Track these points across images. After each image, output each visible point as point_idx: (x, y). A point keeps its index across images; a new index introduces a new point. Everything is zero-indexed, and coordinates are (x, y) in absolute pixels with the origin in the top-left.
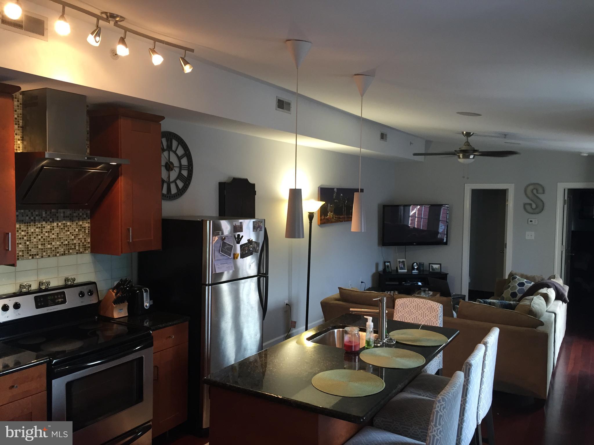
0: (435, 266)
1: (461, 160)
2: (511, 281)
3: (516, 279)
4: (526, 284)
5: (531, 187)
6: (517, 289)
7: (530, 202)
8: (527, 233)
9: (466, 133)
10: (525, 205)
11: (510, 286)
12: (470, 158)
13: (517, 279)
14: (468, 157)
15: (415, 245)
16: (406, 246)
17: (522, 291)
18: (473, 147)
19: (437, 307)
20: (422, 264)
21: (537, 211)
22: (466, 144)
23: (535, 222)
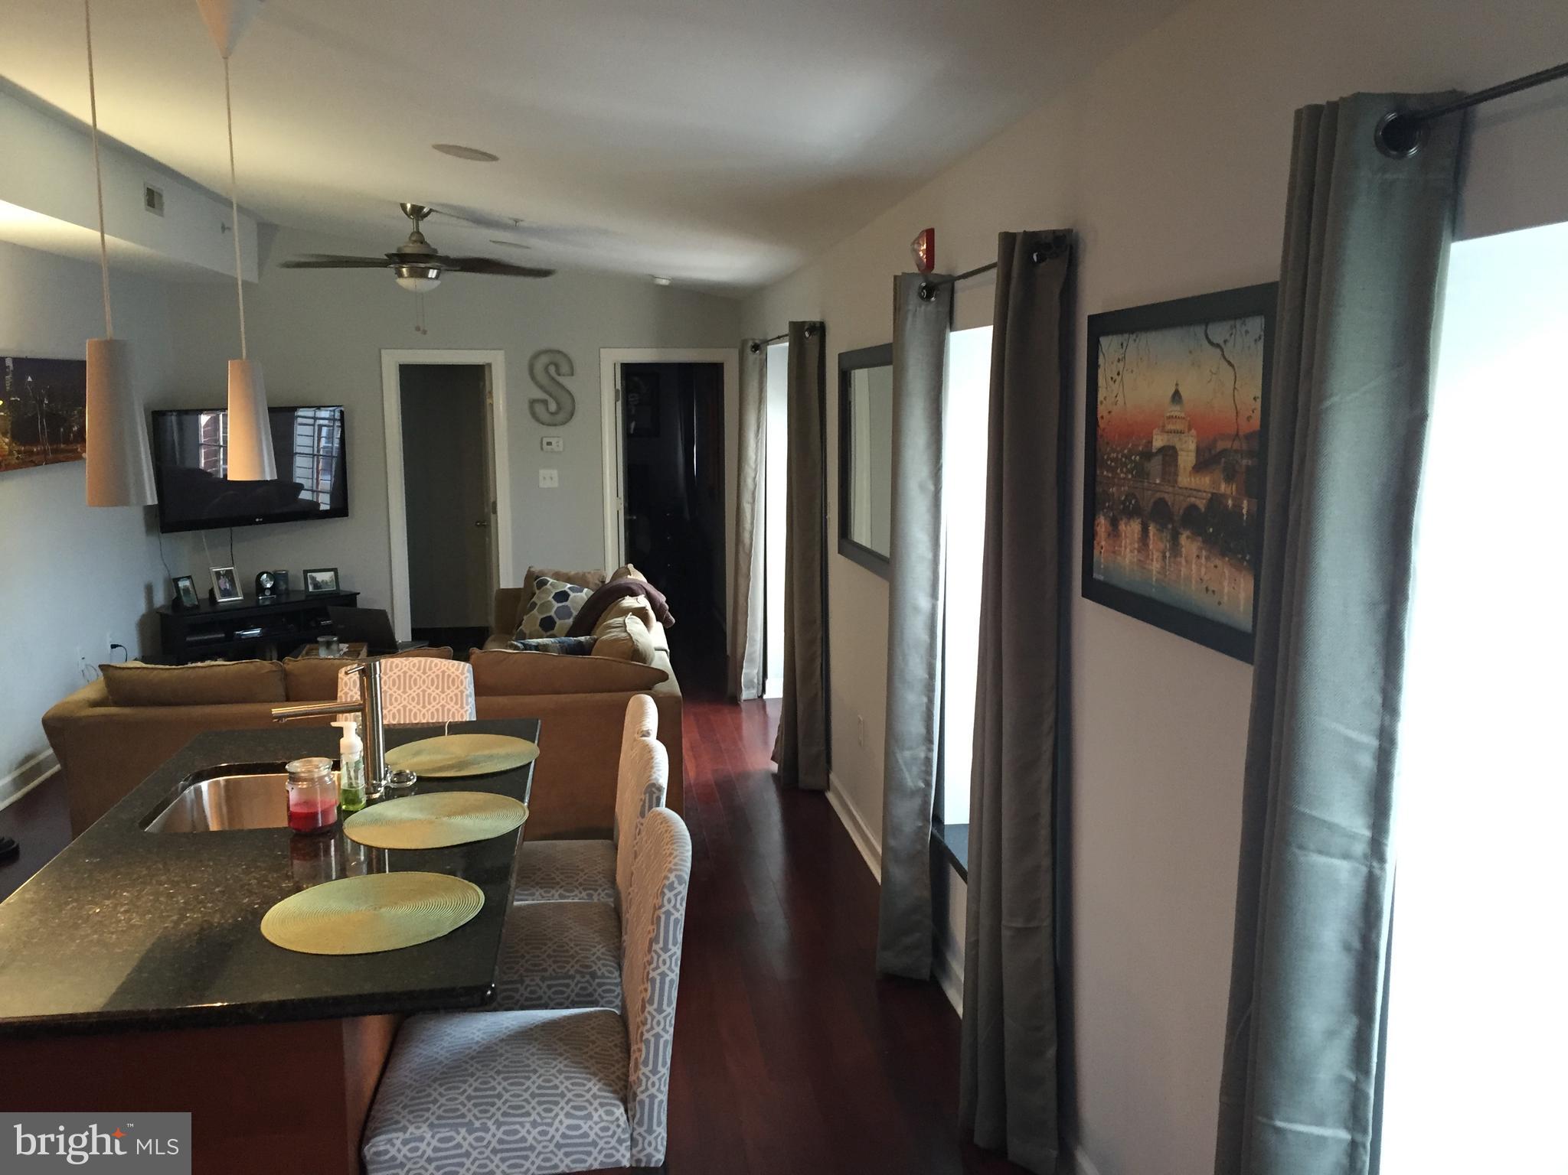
0: (321, 577)
1: (407, 282)
2: (537, 592)
3: (548, 585)
4: (572, 595)
5: (544, 360)
6: (555, 609)
7: (544, 396)
8: (542, 472)
9: (413, 206)
10: (532, 403)
11: (535, 604)
12: (430, 276)
13: (551, 585)
14: (423, 274)
15: (257, 523)
16: (233, 528)
17: (564, 613)
18: (433, 247)
19: (457, 673)
20: (286, 575)
21: (560, 417)
22: (414, 238)
23: (558, 444)
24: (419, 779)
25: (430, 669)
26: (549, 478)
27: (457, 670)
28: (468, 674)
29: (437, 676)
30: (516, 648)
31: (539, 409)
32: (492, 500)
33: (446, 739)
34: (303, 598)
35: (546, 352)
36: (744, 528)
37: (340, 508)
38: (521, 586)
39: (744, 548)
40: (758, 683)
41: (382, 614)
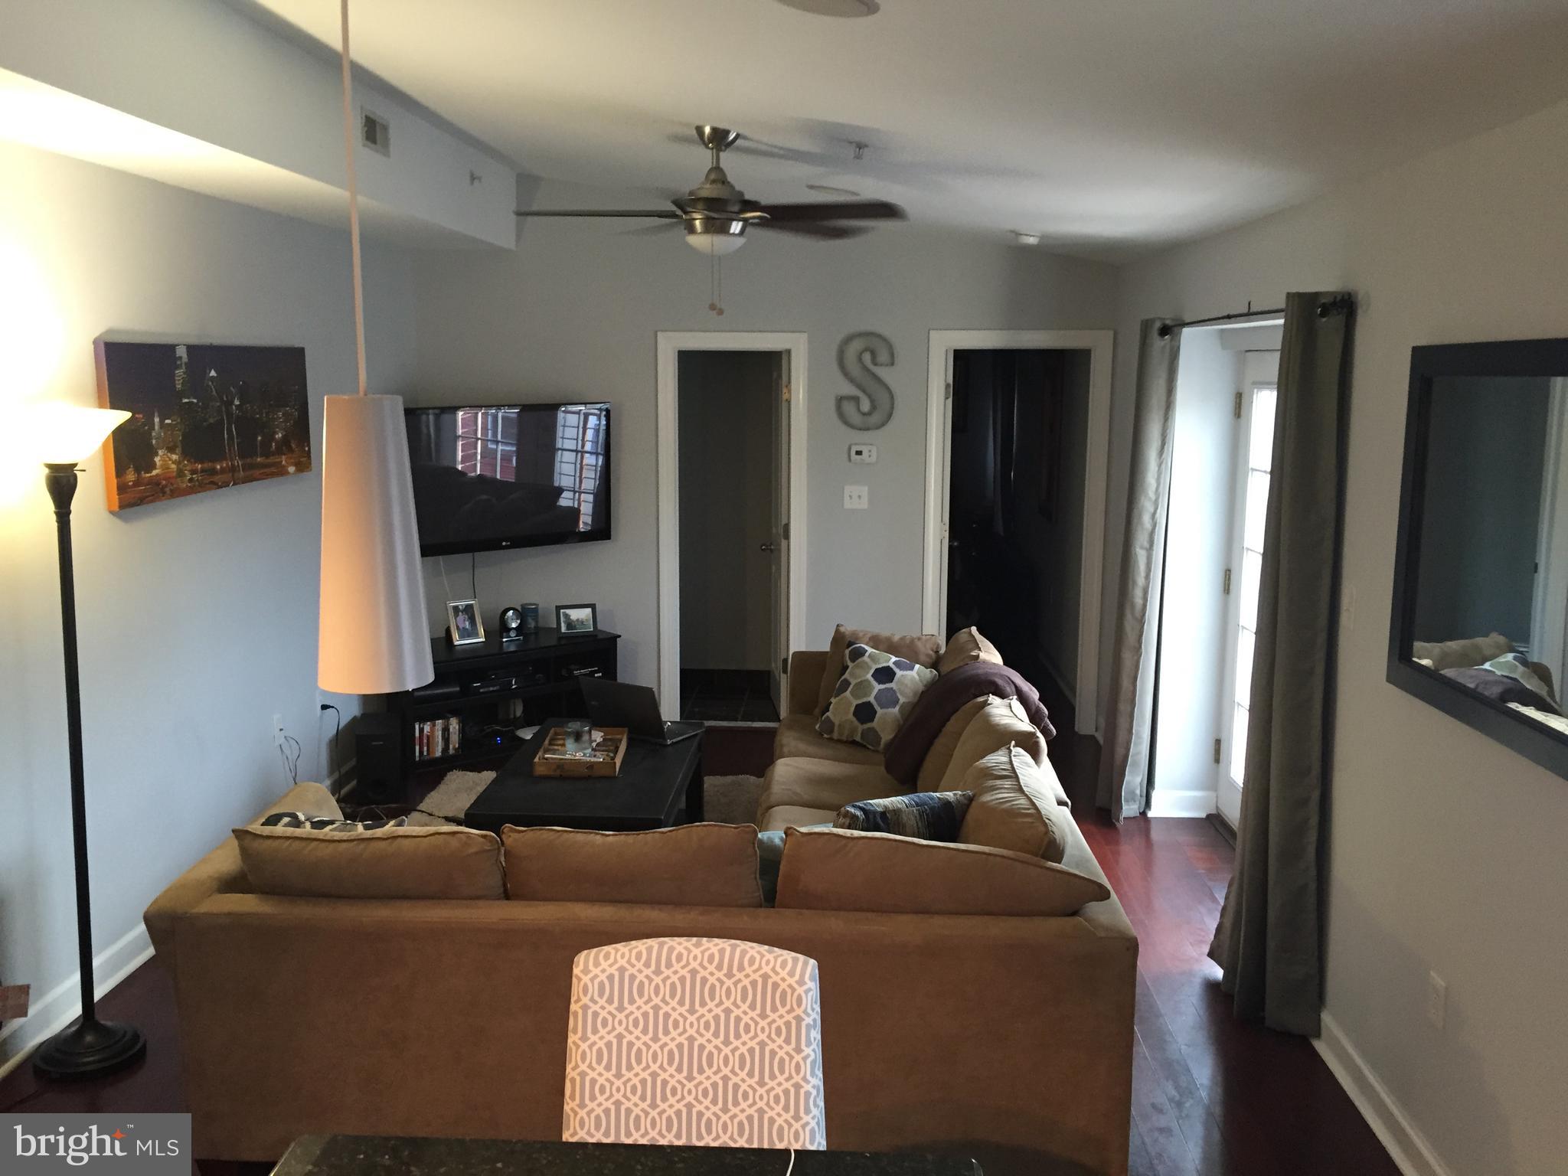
0: (575, 614)
1: (700, 241)
2: (851, 665)
3: (866, 658)
4: (899, 673)
5: (857, 345)
6: (874, 692)
7: (855, 392)
8: (848, 489)
9: (714, 130)
10: (840, 400)
11: (847, 683)
12: (732, 231)
13: (870, 656)
14: (724, 230)
15: (506, 547)
16: (475, 553)
17: (888, 699)
18: (738, 188)
19: (792, 981)
20: (536, 610)
21: (875, 418)
22: (713, 176)
23: (870, 455)
25: (741, 968)
26: (856, 497)
28: (811, 980)
29: (754, 983)
31: (849, 408)
32: (784, 522)
34: (553, 642)
35: (860, 335)
37: (602, 530)
38: (825, 646)
40: (1141, 796)
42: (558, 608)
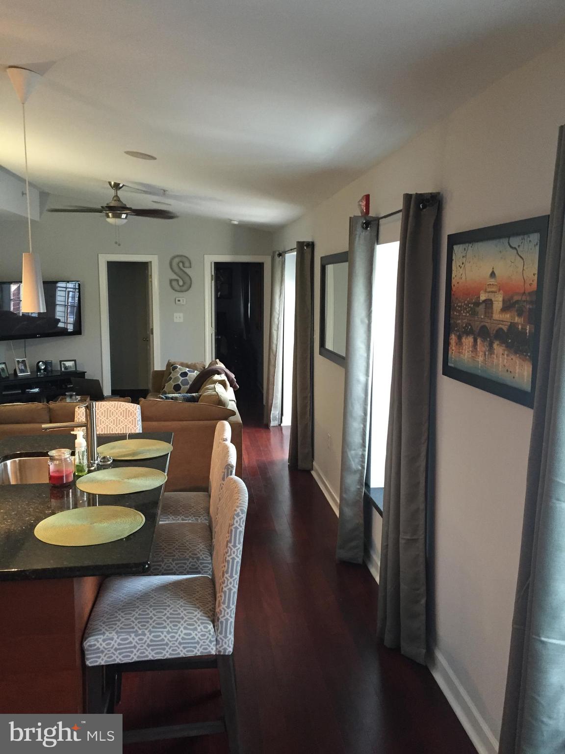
0: (68, 364)
1: (111, 220)
2: (172, 372)
3: (178, 369)
4: (189, 373)
5: (177, 260)
6: (180, 381)
7: (177, 278)
8: (175, 315)
9: (115, 183)
10: (171, 281)
11: (171, 378)
12: (122, 217)
14: (119, 217)
15: (38, 337)
16: (26, 339)
17: (185, 383)
18: (124, 203)
19: (133, 409)
20: (51, 363)
21: (185, 288)
22: (115, 199)
23: (183, 301)
24: (114, 460)
25: (120, 407)
26: (179, 317)
27: (133, 408)
28: (138, 410)
29: (123, 411)
30: (162, 398)
31: (174, 283)
32: (151, 328)
33: (127, 441)
34: (59, 374)
35: (178, 256)
36: (273, 343)
37: (78, 330)
38: (164, 369)
39: (273, 353)
40: (279, 418)
41: (98, 381)
42: (61, 362)
